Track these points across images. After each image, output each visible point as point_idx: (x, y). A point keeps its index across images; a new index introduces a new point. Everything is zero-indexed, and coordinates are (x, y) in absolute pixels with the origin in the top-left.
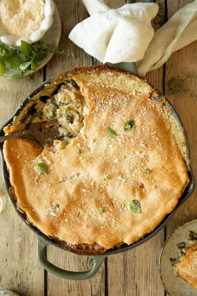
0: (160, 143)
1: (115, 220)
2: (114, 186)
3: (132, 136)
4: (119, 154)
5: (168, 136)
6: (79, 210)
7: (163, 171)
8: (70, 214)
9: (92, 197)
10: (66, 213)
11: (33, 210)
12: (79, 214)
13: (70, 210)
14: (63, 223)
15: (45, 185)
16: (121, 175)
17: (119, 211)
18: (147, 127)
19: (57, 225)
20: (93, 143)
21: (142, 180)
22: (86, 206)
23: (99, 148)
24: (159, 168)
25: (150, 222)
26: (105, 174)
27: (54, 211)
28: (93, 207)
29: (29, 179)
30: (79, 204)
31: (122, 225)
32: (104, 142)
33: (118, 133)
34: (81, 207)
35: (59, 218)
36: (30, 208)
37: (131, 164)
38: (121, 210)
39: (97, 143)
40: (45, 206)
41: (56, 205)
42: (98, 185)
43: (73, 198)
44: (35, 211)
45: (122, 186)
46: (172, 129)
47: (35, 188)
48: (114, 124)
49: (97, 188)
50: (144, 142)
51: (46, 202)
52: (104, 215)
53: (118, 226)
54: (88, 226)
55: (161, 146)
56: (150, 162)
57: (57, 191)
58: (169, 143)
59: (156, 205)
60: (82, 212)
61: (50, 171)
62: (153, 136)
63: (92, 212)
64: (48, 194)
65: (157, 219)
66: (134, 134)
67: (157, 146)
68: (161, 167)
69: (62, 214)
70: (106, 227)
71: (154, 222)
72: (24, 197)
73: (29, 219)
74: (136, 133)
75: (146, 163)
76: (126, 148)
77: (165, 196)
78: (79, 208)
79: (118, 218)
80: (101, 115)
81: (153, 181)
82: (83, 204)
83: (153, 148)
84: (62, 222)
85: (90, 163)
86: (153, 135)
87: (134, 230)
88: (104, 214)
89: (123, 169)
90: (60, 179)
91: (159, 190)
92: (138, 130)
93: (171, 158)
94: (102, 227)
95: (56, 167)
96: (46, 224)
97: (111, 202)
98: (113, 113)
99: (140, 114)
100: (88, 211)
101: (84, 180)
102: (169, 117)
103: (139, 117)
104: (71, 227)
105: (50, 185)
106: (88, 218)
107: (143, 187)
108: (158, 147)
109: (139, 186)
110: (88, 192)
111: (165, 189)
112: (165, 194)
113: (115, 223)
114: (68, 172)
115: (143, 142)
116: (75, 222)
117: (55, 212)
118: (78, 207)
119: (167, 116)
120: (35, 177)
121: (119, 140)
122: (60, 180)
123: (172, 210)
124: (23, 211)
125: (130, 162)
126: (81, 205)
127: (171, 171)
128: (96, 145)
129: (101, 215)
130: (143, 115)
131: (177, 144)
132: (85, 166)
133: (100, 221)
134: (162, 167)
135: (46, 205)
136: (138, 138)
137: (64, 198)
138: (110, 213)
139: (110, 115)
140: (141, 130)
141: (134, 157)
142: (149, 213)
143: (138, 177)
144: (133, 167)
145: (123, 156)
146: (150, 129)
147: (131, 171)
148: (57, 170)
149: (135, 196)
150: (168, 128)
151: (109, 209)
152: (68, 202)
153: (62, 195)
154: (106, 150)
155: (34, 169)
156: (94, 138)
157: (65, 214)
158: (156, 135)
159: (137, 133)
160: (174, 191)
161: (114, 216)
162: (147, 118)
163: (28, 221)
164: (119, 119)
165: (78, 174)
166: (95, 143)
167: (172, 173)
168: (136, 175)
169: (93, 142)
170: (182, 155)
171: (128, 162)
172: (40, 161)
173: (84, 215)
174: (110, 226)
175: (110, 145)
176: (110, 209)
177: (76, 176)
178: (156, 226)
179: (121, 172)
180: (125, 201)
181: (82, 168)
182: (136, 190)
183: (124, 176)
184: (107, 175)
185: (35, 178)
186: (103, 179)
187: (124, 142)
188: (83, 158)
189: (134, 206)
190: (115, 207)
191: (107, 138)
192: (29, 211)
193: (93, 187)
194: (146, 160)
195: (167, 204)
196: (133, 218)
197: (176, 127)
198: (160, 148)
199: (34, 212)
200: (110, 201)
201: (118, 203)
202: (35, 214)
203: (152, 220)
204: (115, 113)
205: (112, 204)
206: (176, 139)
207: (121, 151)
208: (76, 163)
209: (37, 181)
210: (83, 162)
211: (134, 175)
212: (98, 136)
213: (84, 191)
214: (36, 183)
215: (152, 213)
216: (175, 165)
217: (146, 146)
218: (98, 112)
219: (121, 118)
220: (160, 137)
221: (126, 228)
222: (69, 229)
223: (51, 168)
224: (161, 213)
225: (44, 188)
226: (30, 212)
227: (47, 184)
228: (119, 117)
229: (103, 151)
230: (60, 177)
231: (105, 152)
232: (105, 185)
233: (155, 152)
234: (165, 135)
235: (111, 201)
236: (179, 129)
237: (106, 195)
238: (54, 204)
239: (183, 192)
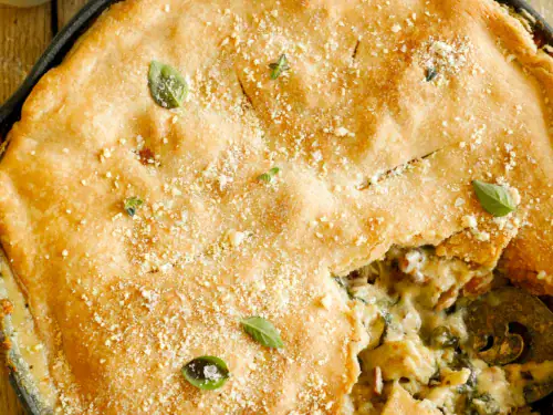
0: (89, 304)
1: (233, 40)
2: (244, 152)
3: (189, 326)
4: (232, 261)
5: (59, 335)
6: (356, 66)
7: (74, 209)
8: (386, 51)
9: (316, 112)
10: (399, 52)
11: (511, 57)
12: (355, 52)
13: (387, 64)
14: (408, 20)
15: (478, 141)
16: (221, 189)
17: (220, 69)
18: (137, 361)
19: (428, 13)
20: (324, 296)
21: (148, 175)
22: (333, 80)
23: (299, 277)
24: (90, 221)
25: (117, 37)
26: (277, 189)
27: (441, 57)
28: (309, 79)
29: (534, 162)
30: (357, 87)
31: (209, 23)
32: (283, 301)
33: (237, 335)
34: (351, 76)
35: (423, 35)
36: (523, 64)
37: (186, 228)
38: (215, 73)
39: (308, 295)
40: (474, 72)
41: (436, 77)
42: (297, 154)
43: (380, 105)
44: (506, 56)
45: (215, 154)
46: (45, 362)
47: (511, 132)
48: (253, 366)
49: (298, 141)
50: (144, 306)
51: (471, 85)
52: (272, 53)
53: (222, 21)
54: (324, 13)
55: (84, 296)
56: (123, 239)
57: (435, 125)
58: (56, 310)
59: (97, 95)
60: (347, 58)
61: (464, 191)
62: (112, 328)
63: (312, 60)
64: (467, 114)
65: (92, 49)
66: (181, 331)
67: (98, 296)
68: (84, 222)
69: (413, 50)
70: (262, 15)
71: (100, 39)
72: (547, 100)
73: (525, 26)
74: (173, 337)
75: (136, 236)
76: (207, 284)
77: (68, 125)
78: (358, 72)
79: (224, 47)
80: (300, 396)
81: (109, 175)
82: (345, 84)
83: (113, 288)
84: (410, 24)
85: (327, 226)
86: (116, 331)
87: (167, 9)
88: (271, 56)
89: (215, 211)
90: (429, 165)
91: (87, 144)
92: (166, 348)
93: (47, 257)
94: (275, 13)
95: (445, 207)
96: (465, 14)
97: (250, 97)
98: (260, 403)
99: (161, 404)
100: (327, 65)
101: (347, 168)
102: (59, 403)
103: (164, 394)
104: (380, 8)
105: (463, 145)
106: (326, 42)
107: (141, 154)
108: (95, 292)
109: (158, 156)
110: (331, 128)
111: (66, 150)
112: (67, 132)
113: (232, 28)
114: (401, 190)
115: (147, 306)
116: (366, 26)
117: (437, 54)
118: (362, 73)
119: (64, 404)
120: (515, 168)
121: (231, 311)
122: (426, 163)
123: (41, 81)
124: (546, 51)
125: (190, 235)
126: (349, 84)
127: (48, 212)
128: (312, 288)
129: (280, 53)
130: (151, 401)
131: (27, 306)
132: (343, 215)
133: (284, 34)
134: (79, 223)
135: (470, 77)
136: (166, 319)
137: (411, 100)
138: (252, 62)
139: (270, 395)
140: (158, 347)
141: (179, 254)
142: (121, 65)
143: (162, 188)
144: (180, 219)
145: (214, 256)
146: (124, 350)
147: (184, 204)
148: (441, 196)
149: (170, 121)
150: (60, 364)
151: (255, 76)
152: (396, 90)
153: (419, 114)
154: (276, 272)
155: (522, 194)
156: (322, 313)
157: (404, 49)
158: (104, 333)
159: (170, 337)
160: (34, 143)
161: (238, 50)
162: (136, 391)
163: (526, 22)
164: (235, 384)
165: (366, 187)
166: (314, 296)
167: (42, 204)
168: (170, 194)
169: (321, 298)
170: (11, 269)
171: (197, 236)
172: (502, 221)
173: (338, 49)
174: (251, 20)
175: (263, 292)
176: (252, 72)
177: (374, 179)
178: (95, 25)
179: (219, 201)
180: (201, 102)
181: (355, 207)
182: (165, 141)
183: (209, 186)
184: (268, 186)
185: (513, 163)
186: (280, 173)
187: (214, 304)
188: (355, 240)
189: (170, 88)
190: (236, 84)
191: (276, 315)
192: (528, 55)
193: (314, 144)
194: (137, 246)
195: (59, 102)
196: (174, 48)
197: (31, 367)
198: (87, 287)
199: (509, 52)
200: (251, 102)
201: (225, 95)
202: (504, 45)
203: (110, 46)
204: (250, 403)
205: (244, 93)
206: (31, 324)
207: (222, 270)
208: (376, 222)
209: (509, 156)
210: (353, 229)
211: (176, 192)
212: (308, 320)
213: (342, 131)
214: (508, 147)
215: (110, 66)
216: (35, 232)
217: (138, 293)
218: (311, 405)
219: (231, 386)
220: (89, 326)
221: (196, 16)
222: (388, 3)
223: (460, 202)
224: (79, 67)
225: (481, 132)
226: (524, 52)
227: (473, 147)
228: (236, 389)
229: (286, 268)
230: (428, 175)
231: (279, 264)
232: (271, 155)
233: (105, 275)
234: (73, 336)
235: (250, 100)
236: (21, 360)
237: (266, 120)
238: (442, 80)
239: (5, 143)
